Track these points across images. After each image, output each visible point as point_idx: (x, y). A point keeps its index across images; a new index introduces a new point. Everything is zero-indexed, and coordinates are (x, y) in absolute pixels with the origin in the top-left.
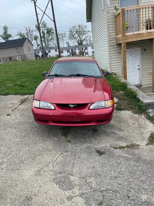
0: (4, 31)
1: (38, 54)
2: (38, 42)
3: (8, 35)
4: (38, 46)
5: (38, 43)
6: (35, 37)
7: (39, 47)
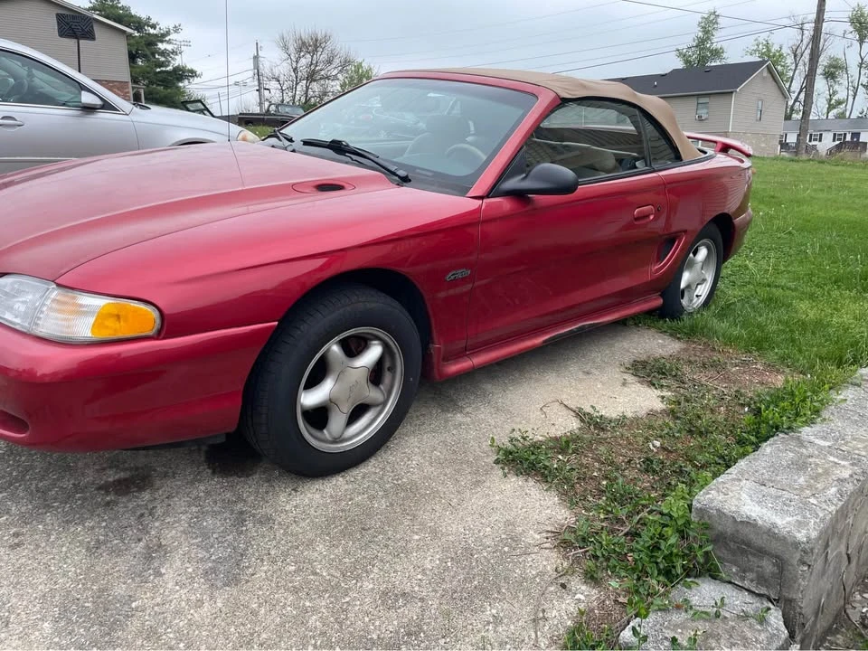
0: (701, 34)
1: (813, 143)
2: (836, 87)
3: (711, 51)
4: (831, 107)
5: (835, 93)
6: (831, 66)
7: (834, 112)
